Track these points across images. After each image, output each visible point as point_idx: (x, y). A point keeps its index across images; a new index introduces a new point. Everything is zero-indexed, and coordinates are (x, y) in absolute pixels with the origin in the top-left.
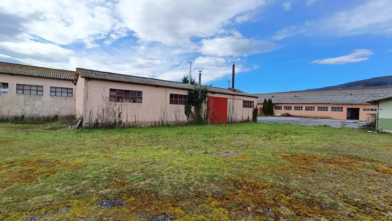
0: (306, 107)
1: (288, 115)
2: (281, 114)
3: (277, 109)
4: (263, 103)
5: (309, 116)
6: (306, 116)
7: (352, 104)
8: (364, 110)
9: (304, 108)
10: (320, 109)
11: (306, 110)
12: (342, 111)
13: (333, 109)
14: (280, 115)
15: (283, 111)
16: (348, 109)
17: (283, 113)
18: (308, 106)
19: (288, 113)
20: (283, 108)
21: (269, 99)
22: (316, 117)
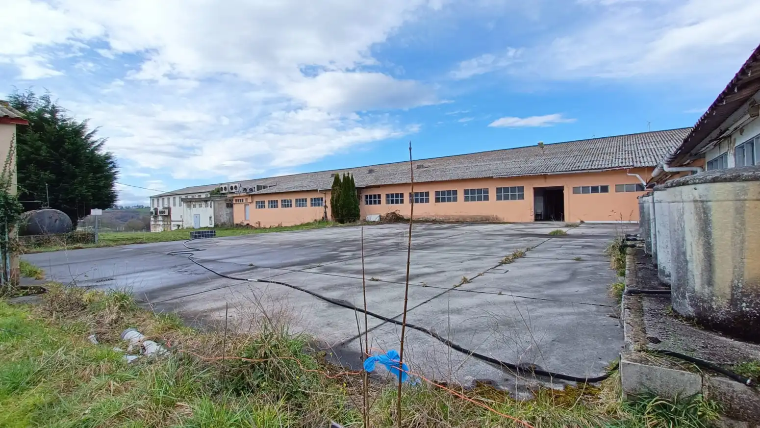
0: (437, 193)
1: (396, 219)
2: (380, 216)
3: (371, 203)
4: (330, 187)
5: (445, 216)
6: (438, 218)
7: (545, 177)
8: (576, 191)
9: (432, 197)
10: (470, 195)
11: (437, 200)
12: (521, 197)
13: (502, 194)
14: (377, 220)
15: (384, 208)
16: (538, 192)
17: (383, 214)
18: (441, 188)
19: (394, 213)
20: (383, 199)
21: (344, 175)
22: (461, 219)
